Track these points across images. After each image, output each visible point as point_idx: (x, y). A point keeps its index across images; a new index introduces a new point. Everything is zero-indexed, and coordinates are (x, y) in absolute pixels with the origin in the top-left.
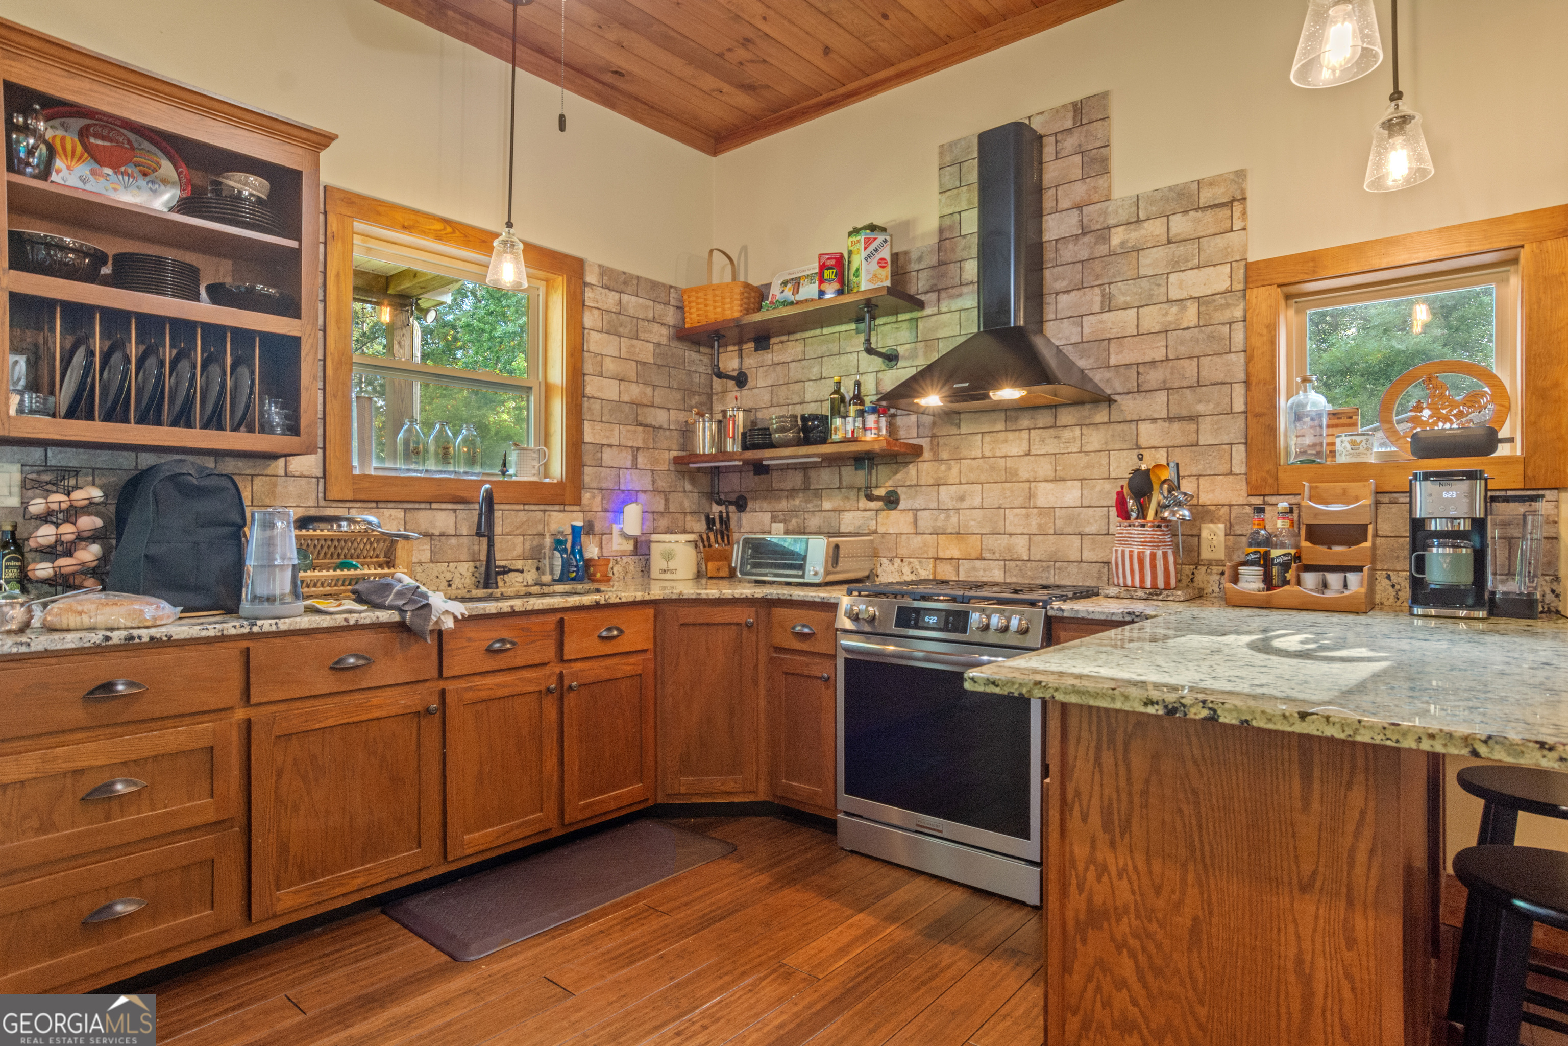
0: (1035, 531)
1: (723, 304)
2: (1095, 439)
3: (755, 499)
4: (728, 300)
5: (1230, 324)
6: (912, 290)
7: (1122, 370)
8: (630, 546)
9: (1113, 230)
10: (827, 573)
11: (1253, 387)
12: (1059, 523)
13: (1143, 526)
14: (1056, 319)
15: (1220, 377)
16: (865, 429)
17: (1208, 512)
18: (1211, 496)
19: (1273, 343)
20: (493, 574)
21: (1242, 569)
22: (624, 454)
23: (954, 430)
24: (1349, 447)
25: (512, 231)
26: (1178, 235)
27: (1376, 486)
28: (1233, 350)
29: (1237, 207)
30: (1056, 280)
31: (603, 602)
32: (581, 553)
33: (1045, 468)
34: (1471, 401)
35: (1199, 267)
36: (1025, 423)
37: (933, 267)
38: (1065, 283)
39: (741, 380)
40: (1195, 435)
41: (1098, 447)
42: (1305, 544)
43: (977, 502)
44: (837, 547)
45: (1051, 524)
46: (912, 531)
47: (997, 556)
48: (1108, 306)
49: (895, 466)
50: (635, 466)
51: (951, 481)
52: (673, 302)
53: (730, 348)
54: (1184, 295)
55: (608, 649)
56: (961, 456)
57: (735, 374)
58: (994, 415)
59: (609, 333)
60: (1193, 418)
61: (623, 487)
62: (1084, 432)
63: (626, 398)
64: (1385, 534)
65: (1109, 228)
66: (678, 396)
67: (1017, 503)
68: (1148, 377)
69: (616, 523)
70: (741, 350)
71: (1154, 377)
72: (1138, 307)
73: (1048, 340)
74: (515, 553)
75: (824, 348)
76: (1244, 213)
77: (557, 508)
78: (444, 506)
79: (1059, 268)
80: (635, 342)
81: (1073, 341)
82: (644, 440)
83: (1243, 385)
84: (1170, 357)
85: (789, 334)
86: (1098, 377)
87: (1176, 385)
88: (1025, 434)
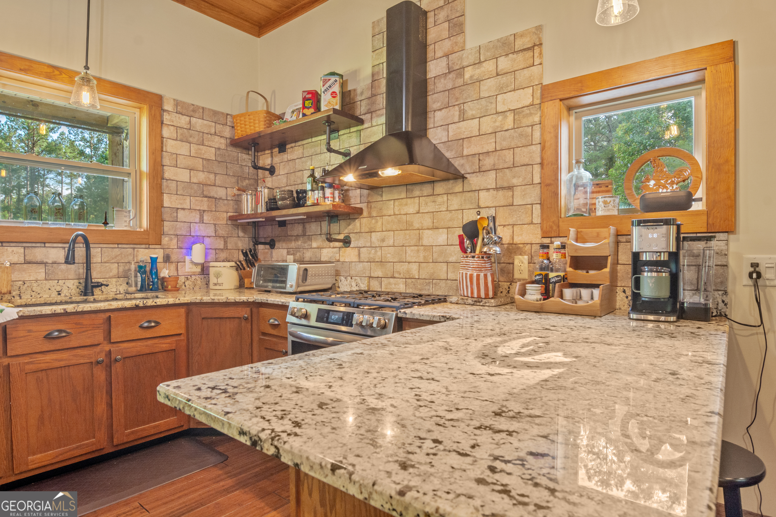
0: (422, 261)
1: (255, 124)
2: (455, 202)
3: (279, 241)
4: (257, 122)
5: (532, 126)
6: (357, 113)
7: (470, 158)
8: (199, 269)
9: (466, 69)
10: (298, 286)
11: (545, 167)
12: (435, 255)
13: (473, 257)
14: (434, 127)
15: (526, 161)
16: (324, 198)
17: (518, 248)
18: (520, 238)
19: (557, 137)
20: (90, 287)
21: (528, 286)
22: (194, 214)
23: (379, 199)
24: (603, 205)
25: (88, 72)
26: (502, 70)
27: (617, 231)
28: (534, 143)
29: (537, 50)
30: (434, 102)
31: (141, 305)
32: (156, 273)
33: (427, 221)
34: (679, 175)
35: (514, 90)
36: (417, 193)
37: (369, 98)
38: (439, 104)
39: (272, 171)
40: (511, 199)
41: (457, 208)
42: (569, 269)
43: (391, 243)
44: (306, 270)
45: (431, 256)
46: (357, 260)
47: (402, 276)
48: (463, 118)
49: (349, 221)
50: (202, 221)
51: (378, 230)
52: (229, 123)
53: (267, 152)
54: (506, 109)
55: (148, 334)
56: (383, 214)
57: (269, 167)
58: (400, 188)
59: (182, 141)
60: (510, 188)
61: (193, 234)
62: (449, 198)
63: (194, 180)
64: (623, 262)
65: (463, 68)
66: (234, 180)
67: (413, 243)
68: (485, 162)
69: (188, 255)
70: (272, 153)
71: (488, 162)
72: (480, 118)
73: (430, 141)
74: (111, 274)
75: (313, 150)
76: (541, 54)
77: (143, 246)
78: (55, 245)
79: (436, 95)
80: (201, 147)
81: (443, 141)
82: (208, 206)
83: (539, 165)
84: (498, 149)
85: (296, 142)
86: (457, 163)
87: (501, 167)
88: (417, 200)
